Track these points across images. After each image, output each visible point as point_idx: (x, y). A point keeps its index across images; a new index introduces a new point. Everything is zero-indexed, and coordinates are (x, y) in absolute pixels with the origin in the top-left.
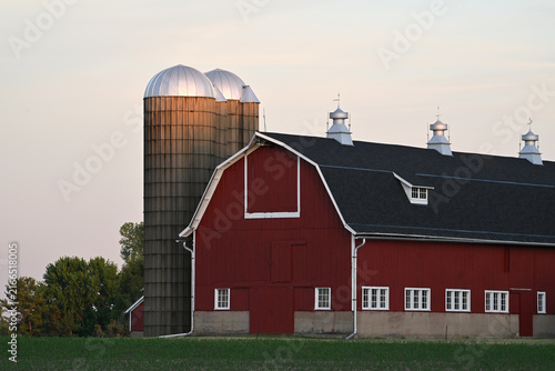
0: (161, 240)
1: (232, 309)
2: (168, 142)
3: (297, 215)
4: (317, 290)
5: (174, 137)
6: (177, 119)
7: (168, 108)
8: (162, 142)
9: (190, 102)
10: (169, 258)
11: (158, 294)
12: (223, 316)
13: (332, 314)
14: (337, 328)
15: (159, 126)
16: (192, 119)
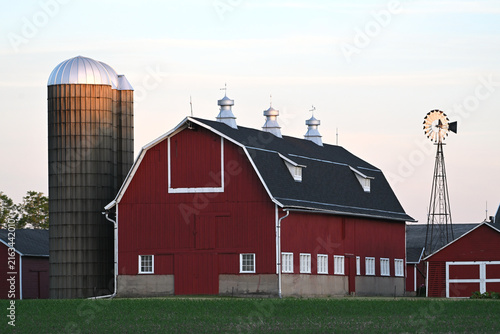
0: (71, 212)
1: (156, 273)
2: (78, 125)
3: (221, 190)
4: (241, 256)
5: (83, 121)
6: (86, 104)
7: (78, 94)
8: (73, 125)
9: (97, 89)
10: (79, 228)
11: (69, 261)
12: (147, 279)
13: (257, 276)
14: (262, 289)
15: (69, 110)
16: (99, 104)
